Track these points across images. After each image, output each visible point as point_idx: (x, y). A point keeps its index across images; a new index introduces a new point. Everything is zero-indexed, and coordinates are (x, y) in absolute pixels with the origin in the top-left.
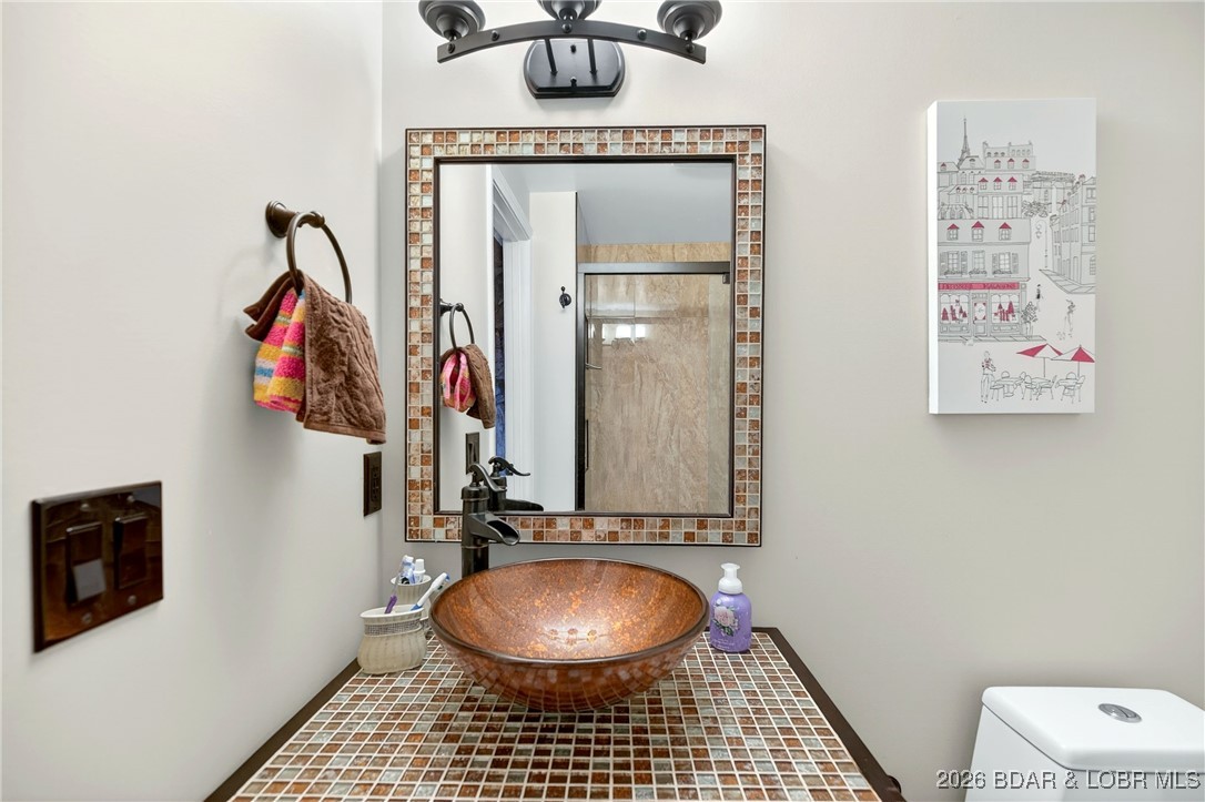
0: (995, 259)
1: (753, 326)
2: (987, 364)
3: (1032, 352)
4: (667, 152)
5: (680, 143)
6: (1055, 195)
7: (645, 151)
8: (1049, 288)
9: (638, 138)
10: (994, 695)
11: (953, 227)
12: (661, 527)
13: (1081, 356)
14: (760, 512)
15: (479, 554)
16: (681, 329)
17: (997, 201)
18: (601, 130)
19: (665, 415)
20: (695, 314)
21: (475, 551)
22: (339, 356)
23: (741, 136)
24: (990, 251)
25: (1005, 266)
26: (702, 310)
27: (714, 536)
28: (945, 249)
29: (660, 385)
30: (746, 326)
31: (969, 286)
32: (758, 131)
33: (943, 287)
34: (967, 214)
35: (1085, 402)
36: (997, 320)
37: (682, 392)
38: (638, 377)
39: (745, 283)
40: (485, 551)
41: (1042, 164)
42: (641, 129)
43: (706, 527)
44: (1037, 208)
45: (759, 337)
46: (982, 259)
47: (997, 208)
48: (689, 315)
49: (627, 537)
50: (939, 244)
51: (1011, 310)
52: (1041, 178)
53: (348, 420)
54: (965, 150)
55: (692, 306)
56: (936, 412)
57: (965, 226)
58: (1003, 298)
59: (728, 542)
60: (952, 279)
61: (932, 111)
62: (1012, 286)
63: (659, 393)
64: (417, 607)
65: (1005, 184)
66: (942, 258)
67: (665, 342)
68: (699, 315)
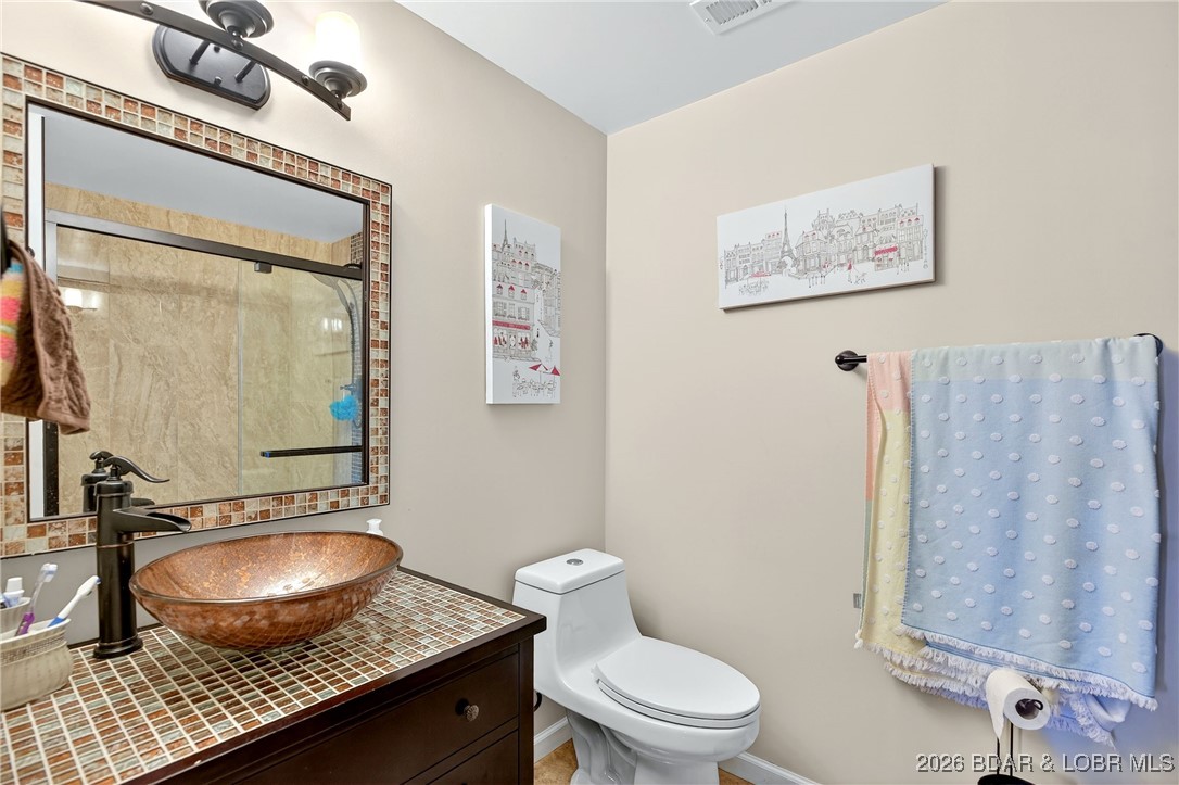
0: (519, 310)
1: (383, 336)
2: (516, 374)
3: (535, 368)
4: (313, 180)
5: (325, 176)
6: (545, 279)
7: (293, 173)
8: (542, 332)
9: (286, 160)
10: (522, 573)
11: (500, 287)
12: (310, 501)
13: (555, 372)
14: (387, 478)
15: (125, 552)
16: (180, 307)
17: (520, 276)
18: (251, 140)
19: (155, 406)
20: (198, 293)
21: (119, 549)
22: (63, 340)
23: (373, 187)
24: (518, 305)
25: (524, 316)
26: (208, 289)
27: (354, 502)
28: (496, 300)
29: (149, 371)
30: (378, 335)
31: (508, 325)
32: (387, 187)
33: (495, 323)
34: (506, 280)
35: (554, 398)
36: (520, 347)
37: (181, 380)
38: (116, 359)
39: (377, 302)
40: (131, 548)
41: (540, 259)
42: (291, 153)
43: (347, 495)
44: (536, 284)
45: (387, 345)
46: (514, 310)
47: (520, 280)
48: (190, 293)
49: (279, 512)
50: (493, 296)
51: (526, 342)
52: (538, 266)
53: (71, 408)
54: (505, 240)
55: (195, 283)
56: (491, 402)
57: (506, 287)
58: (523, 334)
59: (365, 505)
60: (501, 319)
61: (488, 209)
62: (526, 328)
63: (148, 381)
64: (58, 621)
65: (524, 266)
66: (495, 304)
67: (156, 319)
68: (205, 294)
